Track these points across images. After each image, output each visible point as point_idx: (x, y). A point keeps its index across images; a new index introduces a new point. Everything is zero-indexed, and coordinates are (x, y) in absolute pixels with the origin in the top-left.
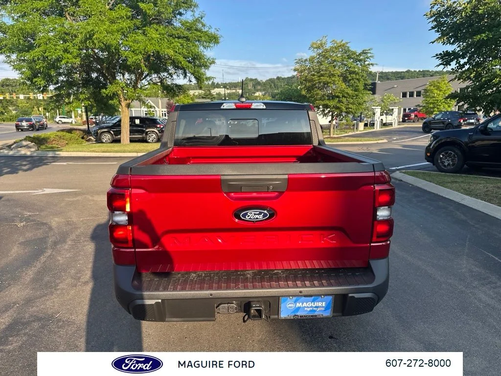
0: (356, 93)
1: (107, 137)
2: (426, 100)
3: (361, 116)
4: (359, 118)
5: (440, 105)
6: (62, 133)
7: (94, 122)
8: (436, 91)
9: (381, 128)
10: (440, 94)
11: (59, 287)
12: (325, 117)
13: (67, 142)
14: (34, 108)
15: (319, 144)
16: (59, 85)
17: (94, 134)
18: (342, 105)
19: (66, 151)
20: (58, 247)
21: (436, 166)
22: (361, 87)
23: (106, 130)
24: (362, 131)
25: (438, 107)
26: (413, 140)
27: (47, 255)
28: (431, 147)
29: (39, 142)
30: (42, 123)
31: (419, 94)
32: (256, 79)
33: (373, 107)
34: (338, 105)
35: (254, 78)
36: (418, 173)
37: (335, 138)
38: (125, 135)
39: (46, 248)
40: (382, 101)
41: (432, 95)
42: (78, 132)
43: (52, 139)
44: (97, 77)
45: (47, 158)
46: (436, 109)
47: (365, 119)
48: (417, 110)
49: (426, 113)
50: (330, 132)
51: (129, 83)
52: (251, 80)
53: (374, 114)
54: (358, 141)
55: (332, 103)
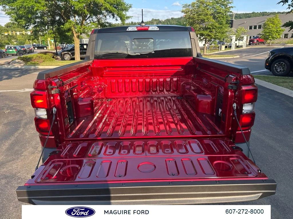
0: (221, 26)
1: (67, 57)
2: (265, 31)
3: (223, 41)
4: (222, 43)
5: (273, 34)
6: (40, 54)
7: (61, 48)
8: (271, 25)
9: (236, 49)
10: (274, 27)
11: (23, 154)
12: (201, 42)
13: (43, 60)
14: (26, 40)
15: (198, 56)
16: (37, 24)
17: (60, 55)
18: (212, 34)
19: (42, 66)
20: (27, 126)
21: (272, 72)
22: (224, 22)
23: (66, 52)
24: (223, 51)
25: (272, 35)
26: (255, 56)
27: (19, 132)
28: (269, 60)
29: (26, 60)
30: (30, 49)
31: (260, 27)
32: (158, 20)
33: (231, 36)
34: (210, 34)
35: (157, 19)
36: (260, 77)
37: (207, 55)
38: (77, 55)
39: (20, 127)
40: (237, 32)
41: (268, 27)
42: (50, 54)
43: (34, 58)
44: (59, 19)
45: (30, 70)
46: (270, 36)
47: (226, 43)
48: (258, 37)
49: (264, 39)
50: (204, 51)
51: (78, 22)
52: (156, 20)
53: (231, 40)
54: (221, 57)
55: (206, 32)
